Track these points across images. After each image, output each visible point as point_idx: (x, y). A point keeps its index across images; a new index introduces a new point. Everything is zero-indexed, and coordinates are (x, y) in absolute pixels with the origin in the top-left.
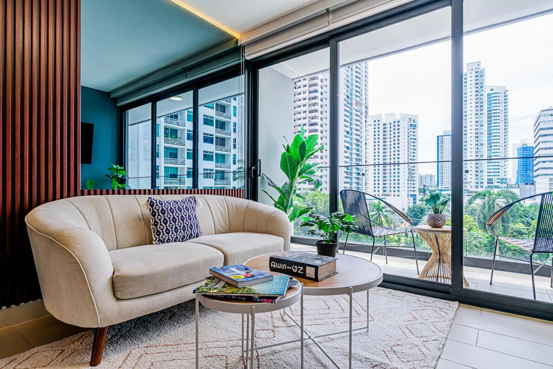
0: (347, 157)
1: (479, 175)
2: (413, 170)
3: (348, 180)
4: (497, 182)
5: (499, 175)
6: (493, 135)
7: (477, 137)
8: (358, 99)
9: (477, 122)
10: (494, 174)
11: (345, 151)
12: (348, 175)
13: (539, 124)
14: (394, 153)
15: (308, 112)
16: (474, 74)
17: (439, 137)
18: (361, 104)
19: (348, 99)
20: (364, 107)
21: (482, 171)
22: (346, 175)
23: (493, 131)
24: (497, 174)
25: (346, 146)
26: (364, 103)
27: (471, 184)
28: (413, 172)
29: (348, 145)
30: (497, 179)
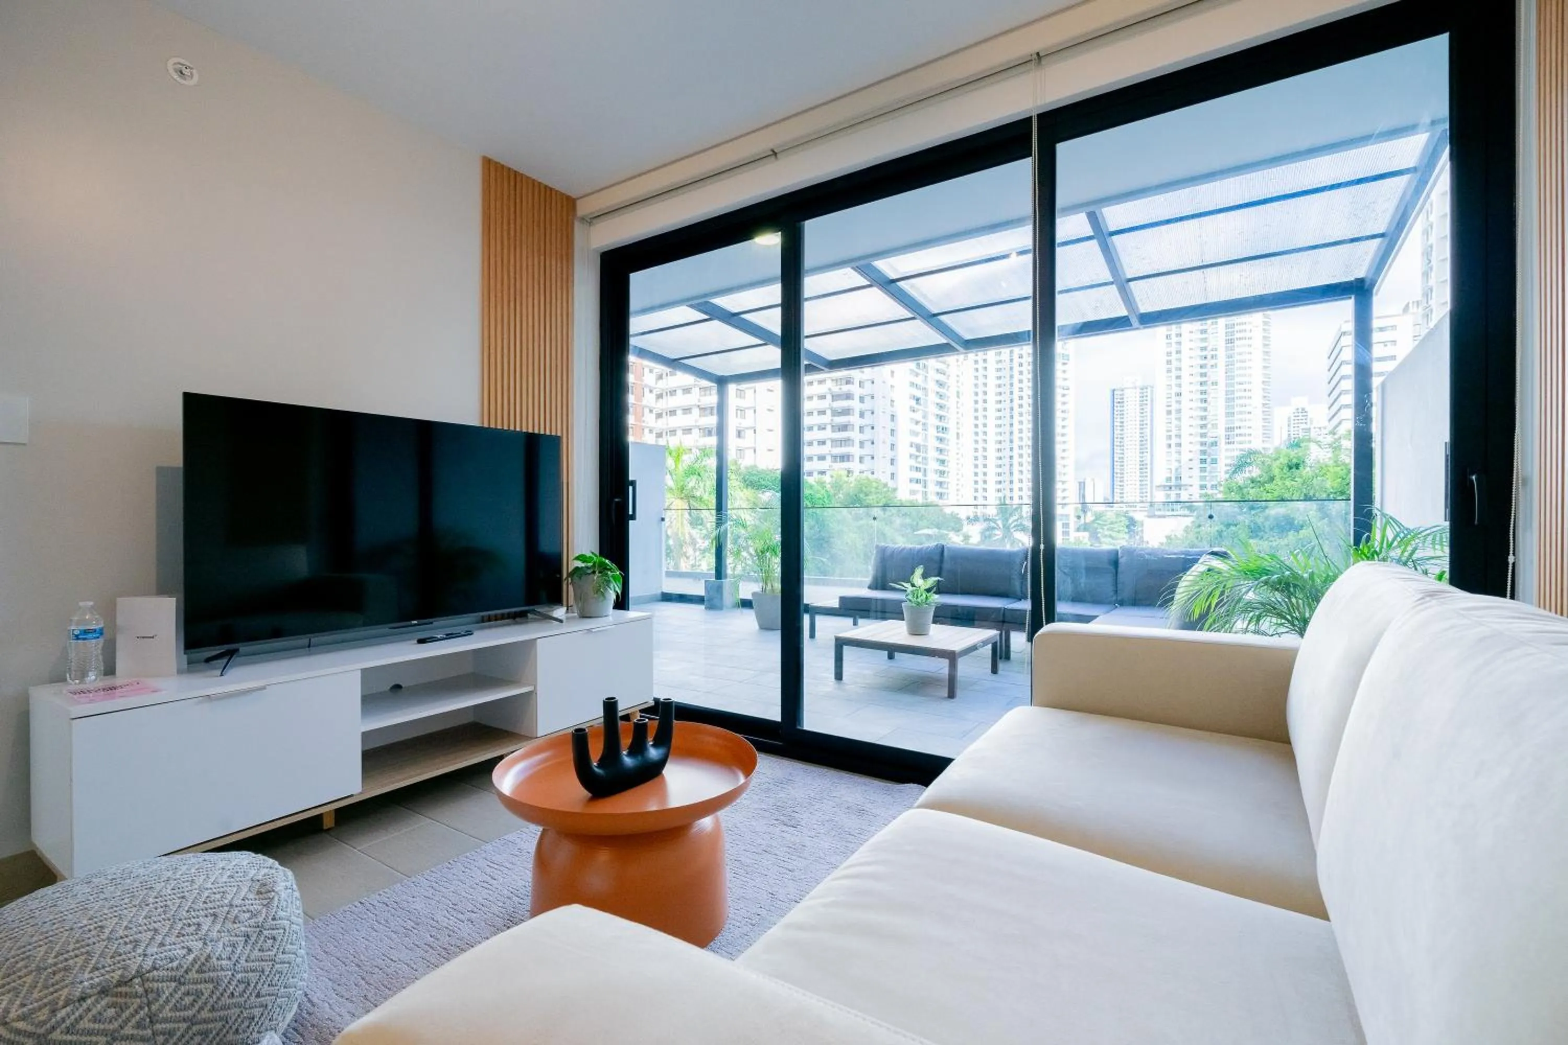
0: (917, 423)
1: (1208, 469)
3: (919, 475)
6: (1237, 379)
7: (1204, 392)
11: (911, 407)
12: (920, 463)
13: (1341, 350)
17: (1115, 393)
21: (1214, 461)
22: (913, 462)
23: (1237, 372)
25: (914, 397)
27: (1191, 490)
29: (919, 394)
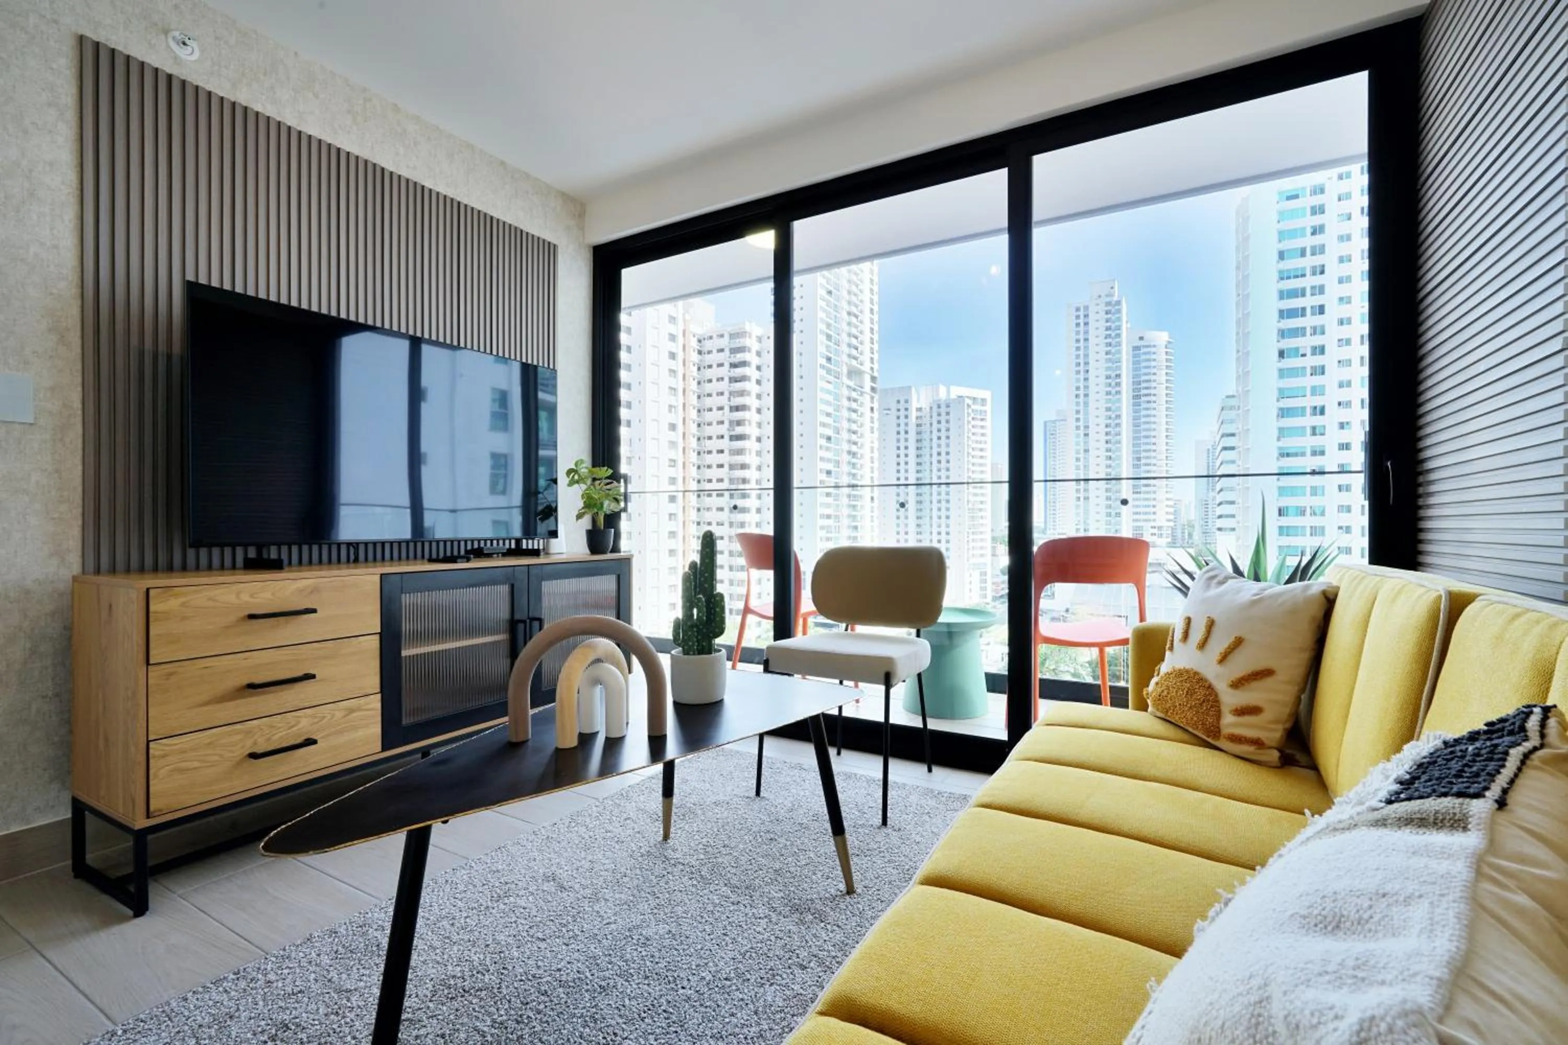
2: (981, 510)
4: (1152, 534)
5: (1154, 520)
8: (854, 362)
9: (1108, 409)
10: (1145, 517)
14: (939, 474)
15: (727, 409)
16: (1102, 308)
18: (860, 373)
19: (828, 365)
20: (867, 378)
24: (1152, 517)
26: (868, 370)
28: (980, 514)
30: (1152, 527)
